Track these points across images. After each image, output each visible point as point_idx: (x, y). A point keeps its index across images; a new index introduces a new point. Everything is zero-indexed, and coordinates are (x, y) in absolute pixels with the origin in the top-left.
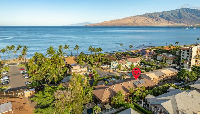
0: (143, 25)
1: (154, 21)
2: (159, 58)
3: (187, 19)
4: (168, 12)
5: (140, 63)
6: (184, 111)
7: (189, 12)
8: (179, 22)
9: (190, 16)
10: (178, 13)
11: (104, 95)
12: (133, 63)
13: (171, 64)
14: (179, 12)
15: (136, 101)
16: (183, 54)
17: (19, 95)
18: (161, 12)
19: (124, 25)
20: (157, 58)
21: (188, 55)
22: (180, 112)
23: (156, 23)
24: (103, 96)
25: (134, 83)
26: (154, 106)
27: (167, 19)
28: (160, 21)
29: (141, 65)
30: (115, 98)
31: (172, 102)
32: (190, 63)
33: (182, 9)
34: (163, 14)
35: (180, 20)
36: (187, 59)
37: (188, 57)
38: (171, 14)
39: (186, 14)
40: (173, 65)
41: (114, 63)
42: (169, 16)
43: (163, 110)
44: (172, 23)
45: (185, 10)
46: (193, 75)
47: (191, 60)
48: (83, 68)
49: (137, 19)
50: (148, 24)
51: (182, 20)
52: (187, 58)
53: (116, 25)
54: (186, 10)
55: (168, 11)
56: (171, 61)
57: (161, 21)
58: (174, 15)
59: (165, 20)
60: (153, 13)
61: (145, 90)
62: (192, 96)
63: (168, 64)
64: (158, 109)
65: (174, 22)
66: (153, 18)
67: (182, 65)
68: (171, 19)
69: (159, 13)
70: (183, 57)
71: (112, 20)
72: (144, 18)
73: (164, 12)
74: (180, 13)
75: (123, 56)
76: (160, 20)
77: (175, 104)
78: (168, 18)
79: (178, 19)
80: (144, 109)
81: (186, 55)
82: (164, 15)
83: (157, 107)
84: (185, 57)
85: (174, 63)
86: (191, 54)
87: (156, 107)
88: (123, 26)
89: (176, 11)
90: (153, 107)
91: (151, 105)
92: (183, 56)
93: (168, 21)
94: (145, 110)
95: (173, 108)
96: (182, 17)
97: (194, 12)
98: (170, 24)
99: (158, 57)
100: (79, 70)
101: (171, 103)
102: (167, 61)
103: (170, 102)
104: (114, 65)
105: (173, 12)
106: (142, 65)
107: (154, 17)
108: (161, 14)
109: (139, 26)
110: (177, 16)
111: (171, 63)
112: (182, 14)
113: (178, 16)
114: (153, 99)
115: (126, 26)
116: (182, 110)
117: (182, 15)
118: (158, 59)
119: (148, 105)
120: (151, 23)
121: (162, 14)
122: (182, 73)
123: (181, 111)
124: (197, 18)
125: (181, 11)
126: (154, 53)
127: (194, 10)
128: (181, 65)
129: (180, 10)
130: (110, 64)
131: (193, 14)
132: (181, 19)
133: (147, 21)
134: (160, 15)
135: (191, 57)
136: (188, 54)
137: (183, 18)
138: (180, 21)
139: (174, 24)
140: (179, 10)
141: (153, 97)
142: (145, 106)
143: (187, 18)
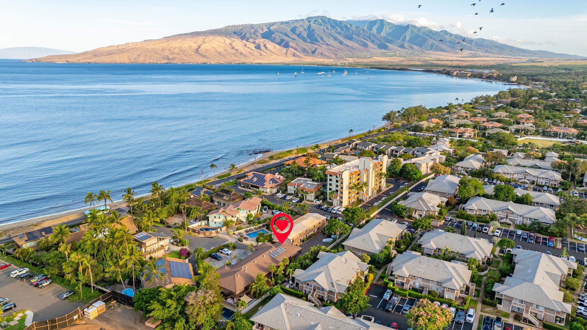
0: (223, 61)
1: (252, 50)
2: (291, 189)
3: (327, 45)
4: (284, 26)
5: (260, 206)
6: (339, 281)
7: (330, 28)
8: (310, 52)
9: (334, 38)
10: (306, 28)
11: (236, 284)
12: (250, 211)
13: (313, 200)
14: (309, 27)
15: (280, 283)
16: (331, 182)
17: (76, 320)
18: (265, 25)
19: (169, 59)
20: (286, 190)
21: (337, 184)
22: (334, 283)
23: (256, 52)
24: (236, 286)
25: (271, 255)
26: (305, 283)
27: (283, 44)
28: (266, 48)
29: (263, 211)
30: (255, 285)
31: (325, 274)
32: (341, 198)
33: (316, 19)
34: (272, 28)
35: (314, 47)
36: (337, 191)
37: (337, 186)
38: (291, 30)
39: (324, 31)
40: (316, 202)
41: (215, 217)
42: (286, 35)
43: (317, 286)
44: (294, 55)
45: (320, 21)
46: (345, 227)
47: (342, 193)
48: (163, 239)
49: (204, 42)
50: (236, 56)
51: (316, 46)
52: (337, 188)
53: (141, 60)
54: (324, 20)
55: (282, 23)
56: (313, 195)
57: (269, 50)
58: (297, 32)
59: (277, 46)
60: (245, 26)
61: (289, 264)
62: (346, 260)
63: (308, 201)
64: (311, 286)
65: (299, 52)
66: (247, 41)
67: (330, 201)
68: (291, 44)
69: (260, 26)
70: (331, 187)
71: (127, 44)
72: (222, 41)
73: (274, 24)
74: (311, 29)
75: (224, 196)
76: (265, 46)
77: (328, 275)
78: (284, 40)
79: (309, 44)
80: (293, 290)
81: (334, 183)
82: (273, 33)
83: (310, 283)
84: (334, 188)
85: (317, 197)
86: (342, 183)
87: (308, 285)
88: (165, 61)
89: (301, 23)
90: (304, 286)
91: (302, 283)
92: (330, 185)
93: (285, 50)
94: (296, 292)
95: (327, 281)
96: (317, 40)
97: (342, 29)
98: (289, 60)
99: (289, 187)
100: (157, 244)
101: (324, 276)
102: (306, 196)
103: (323, 274)
104: (215, 220)
105: (296, 24)
106: (265, 210)
107: (248, 39)
108: (266, 30)
109: (213, 61)
110: (305, 36)
111: (312, 198)
112: (316, 31)
113: (308, 36)
114: (303, 274)
115: (173, 62)
116: (337, 281)
117: (316, 35)
118: (289, 192)
119: (297, 284)
120: (244, 56)
121: (268, 29)
122: (333, 226)
123: (336, 283)
124: (348, 44)
125: (313, 26)
126: (280, 178)
127: (340, 22)
128: (328, 200)
129: (309, 22)
130: (208, 219)
131: (339, 34)
132: (315, 44)
133: (233, 48)
134: (264, 31)
135: (342, 188)
136: (337, 181)
137: (319, 42)
138: (314, 49)
139: (299, 57)
140: (309, 19)
141: (302, 271)
142: (292, 286)
143: (328, 42)
